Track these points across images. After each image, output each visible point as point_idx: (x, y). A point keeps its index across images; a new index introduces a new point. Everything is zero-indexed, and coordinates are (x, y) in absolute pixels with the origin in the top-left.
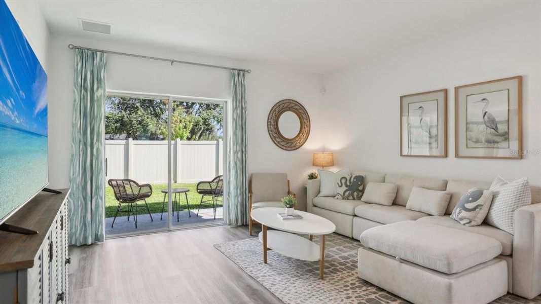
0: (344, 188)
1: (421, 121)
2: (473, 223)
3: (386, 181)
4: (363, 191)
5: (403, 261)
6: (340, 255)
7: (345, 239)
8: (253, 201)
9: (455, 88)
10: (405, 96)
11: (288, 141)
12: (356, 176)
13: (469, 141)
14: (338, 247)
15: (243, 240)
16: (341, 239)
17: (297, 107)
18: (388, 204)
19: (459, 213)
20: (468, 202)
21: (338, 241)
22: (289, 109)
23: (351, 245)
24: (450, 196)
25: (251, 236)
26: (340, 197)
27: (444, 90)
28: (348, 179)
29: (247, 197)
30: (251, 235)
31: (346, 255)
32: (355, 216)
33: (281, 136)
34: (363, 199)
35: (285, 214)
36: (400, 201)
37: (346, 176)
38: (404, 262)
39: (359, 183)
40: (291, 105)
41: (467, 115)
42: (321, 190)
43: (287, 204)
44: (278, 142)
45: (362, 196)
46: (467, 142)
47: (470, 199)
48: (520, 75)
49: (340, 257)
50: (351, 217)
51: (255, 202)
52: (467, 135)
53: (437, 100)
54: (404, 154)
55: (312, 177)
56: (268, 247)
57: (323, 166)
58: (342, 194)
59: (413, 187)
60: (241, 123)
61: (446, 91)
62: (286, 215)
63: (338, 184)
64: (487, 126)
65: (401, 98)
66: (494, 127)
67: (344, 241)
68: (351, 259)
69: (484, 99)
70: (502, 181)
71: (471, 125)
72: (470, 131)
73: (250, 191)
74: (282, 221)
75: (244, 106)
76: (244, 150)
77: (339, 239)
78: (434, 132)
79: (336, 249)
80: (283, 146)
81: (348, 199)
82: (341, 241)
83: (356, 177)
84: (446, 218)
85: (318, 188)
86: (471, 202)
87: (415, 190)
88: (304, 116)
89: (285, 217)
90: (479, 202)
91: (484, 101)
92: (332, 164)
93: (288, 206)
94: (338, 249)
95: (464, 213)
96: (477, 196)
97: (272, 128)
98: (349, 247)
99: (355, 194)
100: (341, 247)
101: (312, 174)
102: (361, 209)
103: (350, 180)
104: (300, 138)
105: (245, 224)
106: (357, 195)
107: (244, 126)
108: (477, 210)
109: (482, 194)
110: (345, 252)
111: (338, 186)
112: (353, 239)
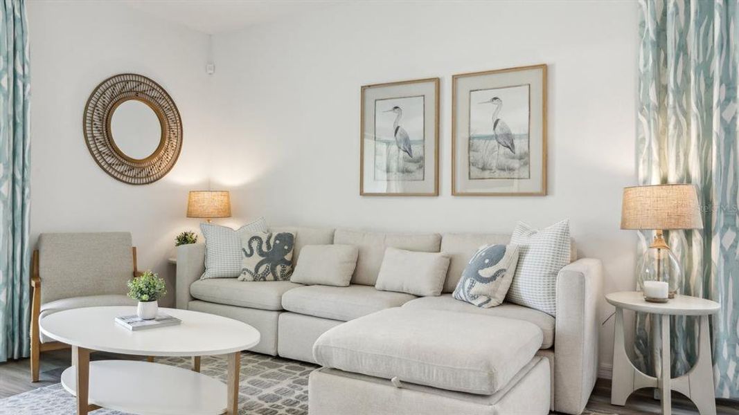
0: (257, 258)
1: (396, 132)
2: (493, 302)
3: (335, 241)
4: (292, 263)
5: (405, 384)
6: (260, 395)
7: (261, 361)
8: (42, 297)
9: (453, 76)
10: (369, 86)
11: (132, 164)
12: (279, 234)
13: (472, 168)
14: (251, 378)
15: (12, 398)
16: (254, 362)
17: (154, 94)
18: (344, 285)
19: (470, 288)
20: (484, 266)
21: (250, 366)
22: (137, 95)
23: (275, 370)
24: (448, 260)
25: (35, 385)
26: (248, 276)
27: (435, 79)
28: (264, 240)
29: (26, 288)
30: (36, 381)
31: (270, 391)
32: (284, 311)
33: (116, 152)
34: (294, 277)
35: (136, 316)
36: (362, 277)
37: (260, 234)
38: (406, 386)
39: (286, 247)
40: (142, 88)
41: (469, 124)
42: (209, 264)
43: (142, 293)
44: (110, 165)
45: (292, 271)
46: (470, 169)
47: (487, 261)
48: (545, 63)
49: (260, 398)
50: (275, 314)
51: (48, 301)
52: (469, 157)
53: (424, 96)
54: (366, 190)
55: (184, 240)
56: (90, 401)
57: (209, 218)
58: (253, 271)
59: (385, 249)
60: (11, 113)
61: (437, 81)
62: (140, 319)
63: (244, 250)
64: (499, 143)
65: (364, 89)
66: (509, 145)
67: (261, 364)
68: (284, 398)
69: (495, 99)
70: (527, 229)
71: (475, 140)
72: (474, 151)
73: (35, 274)
74: (131, 332)
75: (20, 71)
76: (19, 177)
77: (249, 361)
78: (417, 151)
79: (249, 383)
80: (122, 173)
81: (265, 280)
82: (256, 364)
83: (279, 237)
84: (445, 298)
85: (201, 262)
86: (488, 266)
87: (391, 254)
88: (170, 114)
89: (139, 324)
90: (501, 264)
91: (495, 101)
92: (227, 214)
93: (145, 297)
94: (252, 383)
95: (479, 287)
96: (497, 254)
97: (96, 133)
98: (274, 375)
99: (279, 268)
100: (257, 377)
101: (186, 234)
102: (292, 296)
103: (268, 242)
104: (161, 159)
105: (16, 357)
106: (283, 271)
107: (19, 120)
108: (498, 278)
109: (504, 251)
110: (268, 386)
111: (244, 255)
112: (277, 358)
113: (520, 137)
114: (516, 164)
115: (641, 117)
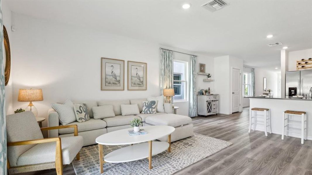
1: (112, 73)
9: (128, 61)
10: (104, 58)
13: (132, 84)
28: (83, 107)
41: (131, 73)
53: (120, 64)
61: (124, 61)
66: (140, 79)
71: (133, 77)
72: (132, 80)
92: (42, 99)
113: (141, 77)
114: (141, 83)
115: (161, 76)
